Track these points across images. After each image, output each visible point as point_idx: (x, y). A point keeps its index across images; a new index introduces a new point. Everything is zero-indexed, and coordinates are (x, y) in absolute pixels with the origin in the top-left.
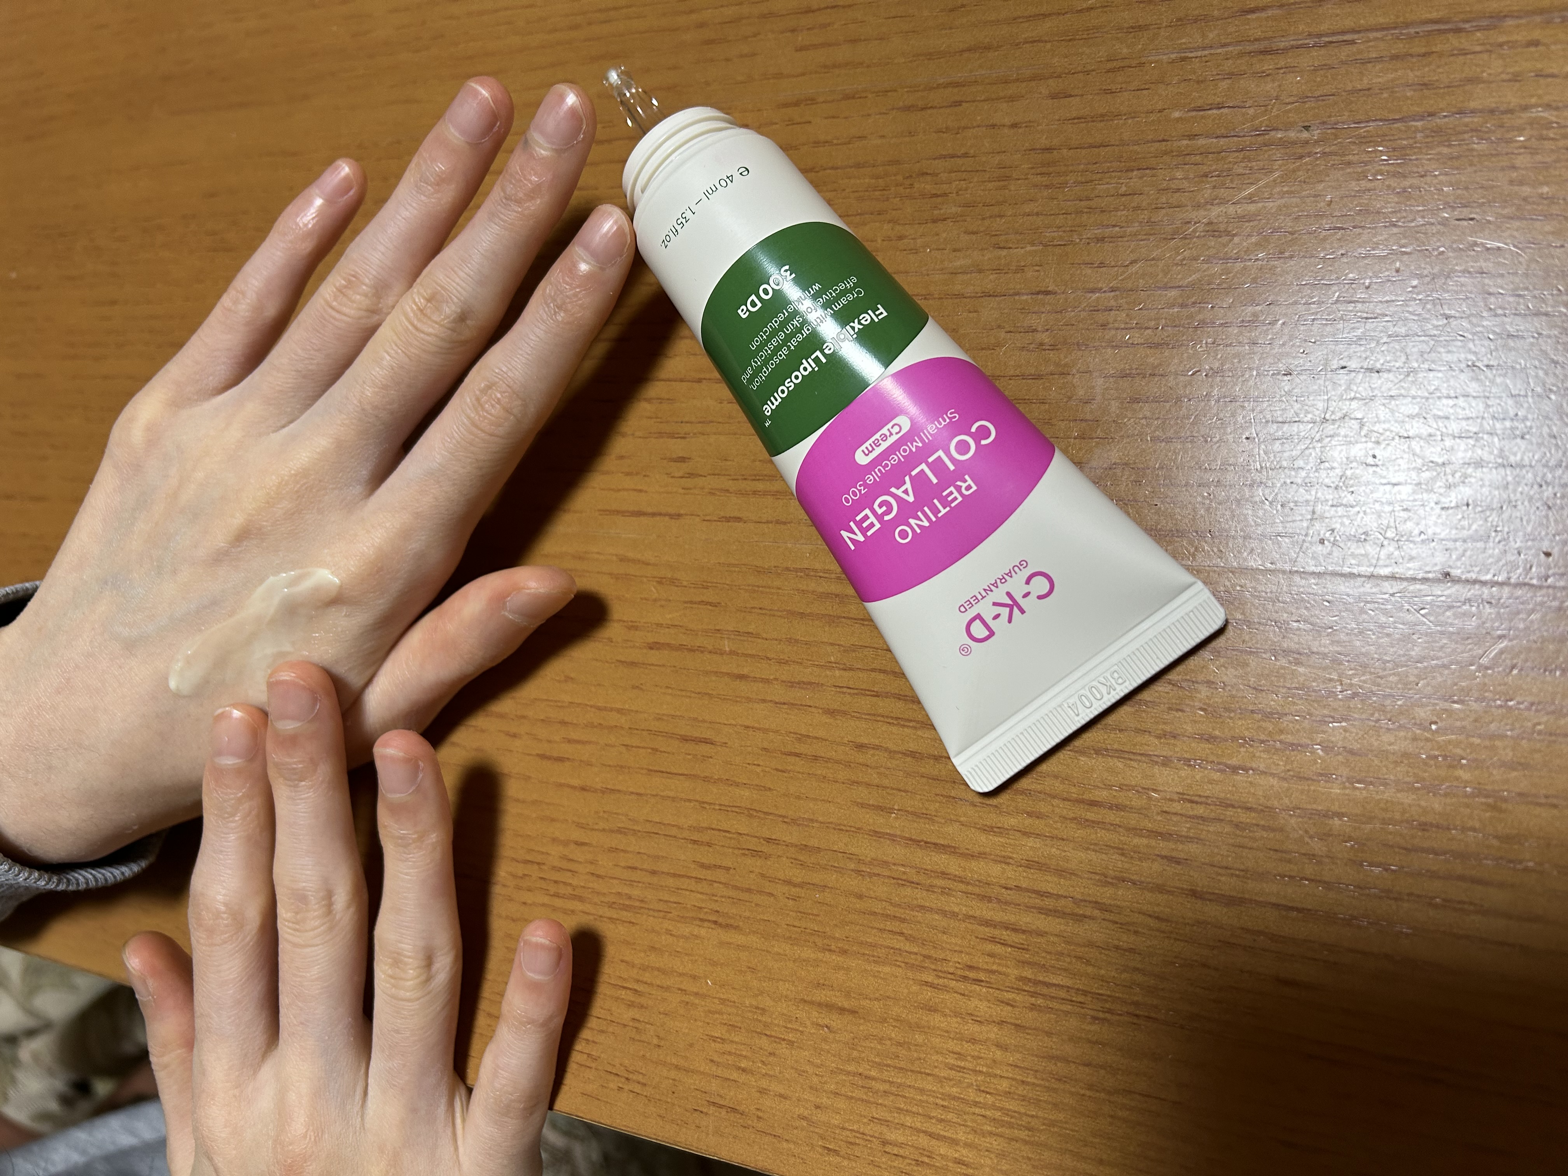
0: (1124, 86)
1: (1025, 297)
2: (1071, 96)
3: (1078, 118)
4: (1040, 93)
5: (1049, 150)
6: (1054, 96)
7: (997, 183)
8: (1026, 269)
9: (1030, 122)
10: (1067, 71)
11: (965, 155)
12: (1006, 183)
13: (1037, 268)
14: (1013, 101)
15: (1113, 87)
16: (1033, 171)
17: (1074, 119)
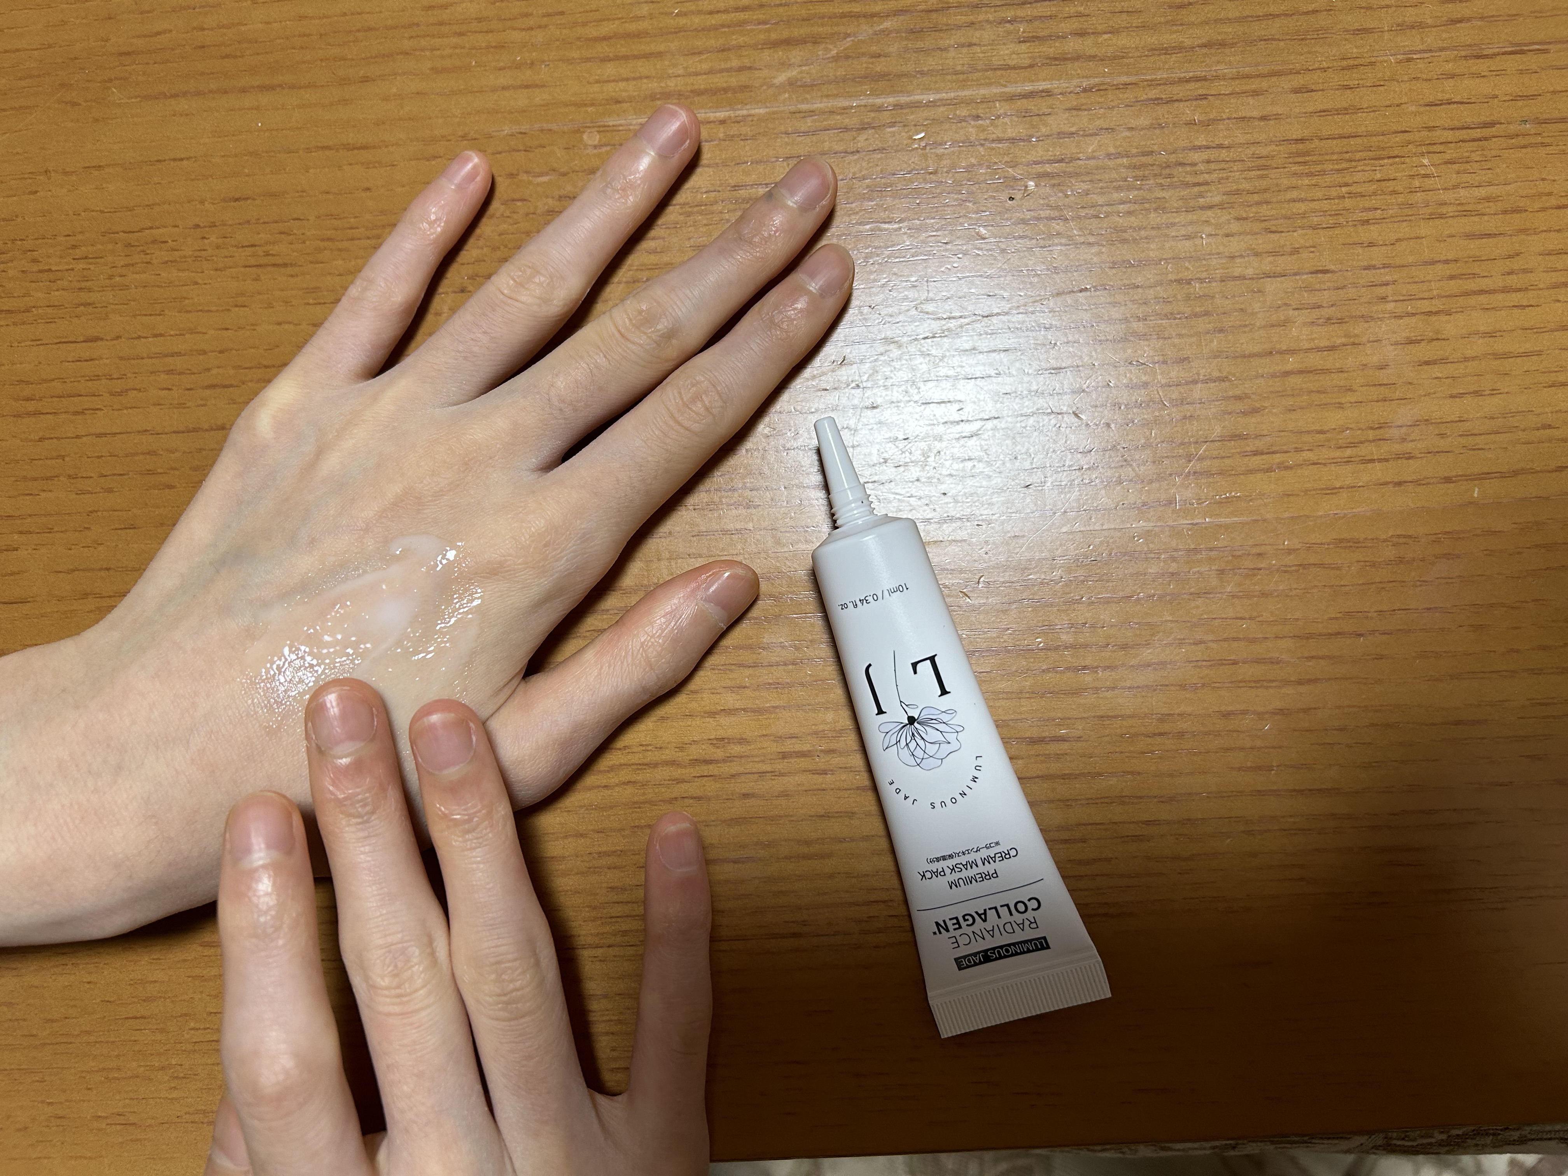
0: (1361, 82)
1: (1305, 277)
2: (1312, 91)
3: (1324, 111)
4: (1283, 88)
5: (1302, 140)
6: (1296, 91)
7: (1259, 173)
8: (1300, 250)
9: (1278, 114)
10: (1304, 68)
11: (1220, 146)
12: (1265, 172)
13: (1312, 249)
14: (1257, 95)
15: (1351, 83)
16: (1291, 160)
17: (1320, 112)
